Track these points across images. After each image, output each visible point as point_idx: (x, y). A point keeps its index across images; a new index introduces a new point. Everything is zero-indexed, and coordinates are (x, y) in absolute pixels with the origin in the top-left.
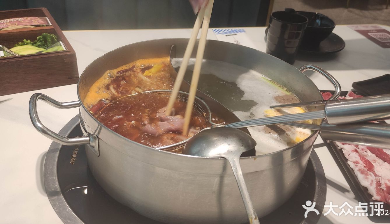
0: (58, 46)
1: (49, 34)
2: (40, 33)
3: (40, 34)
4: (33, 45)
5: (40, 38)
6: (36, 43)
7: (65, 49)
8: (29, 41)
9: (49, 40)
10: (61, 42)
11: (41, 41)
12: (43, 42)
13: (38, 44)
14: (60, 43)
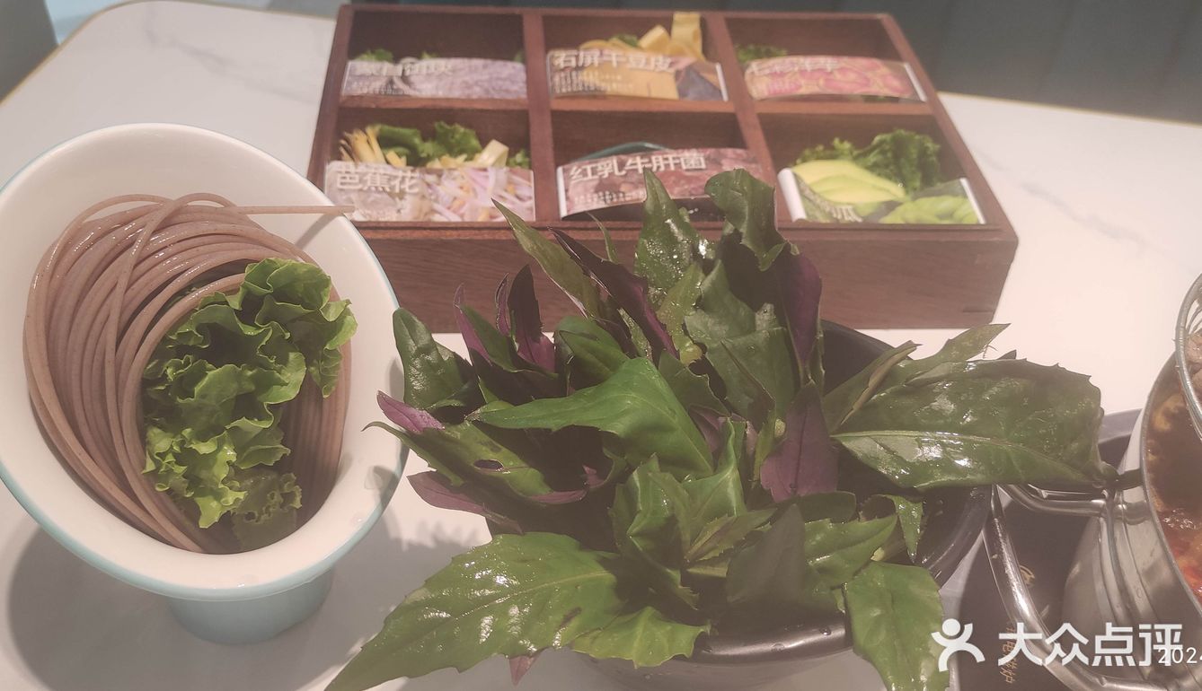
0: (955, 194)
1: (917, 137)
2: (888, 123)
3: (888, 130)
4: (855, 159)
5: (882, 142)
6: (865, 155)
7: (982, 221)
8: (847, 145)
9: (914, 152)
10: (964, 182)
11: (883, 152)
12: (889, 155)
13: (872, 158)
14: (960, 183)
